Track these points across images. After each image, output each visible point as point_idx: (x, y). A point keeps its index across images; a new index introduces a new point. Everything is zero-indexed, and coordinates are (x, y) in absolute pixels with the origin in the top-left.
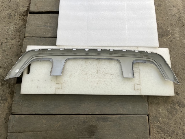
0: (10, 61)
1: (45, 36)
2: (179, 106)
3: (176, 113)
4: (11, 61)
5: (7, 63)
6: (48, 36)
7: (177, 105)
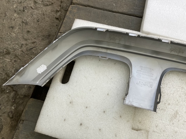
0: (30, 46)
1: (114, 10)
4: (32, 45)
5: (23, 47)
6: (120, 11)
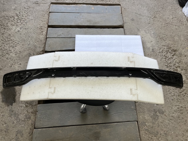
2: (160, 113)
3: (158, 119)
7: (158, 112)
